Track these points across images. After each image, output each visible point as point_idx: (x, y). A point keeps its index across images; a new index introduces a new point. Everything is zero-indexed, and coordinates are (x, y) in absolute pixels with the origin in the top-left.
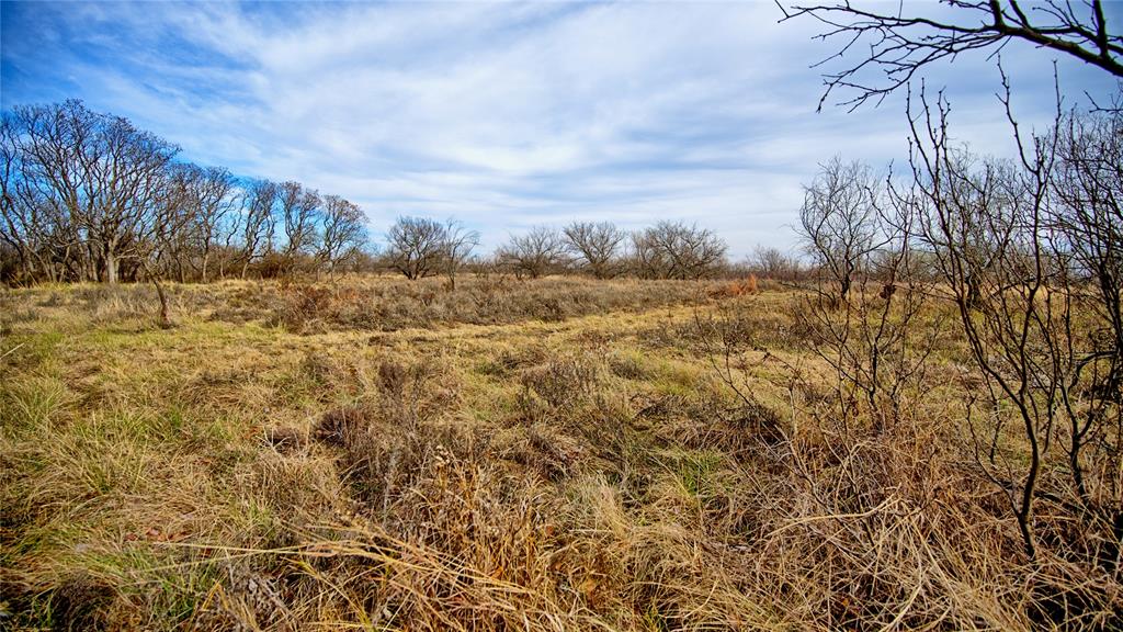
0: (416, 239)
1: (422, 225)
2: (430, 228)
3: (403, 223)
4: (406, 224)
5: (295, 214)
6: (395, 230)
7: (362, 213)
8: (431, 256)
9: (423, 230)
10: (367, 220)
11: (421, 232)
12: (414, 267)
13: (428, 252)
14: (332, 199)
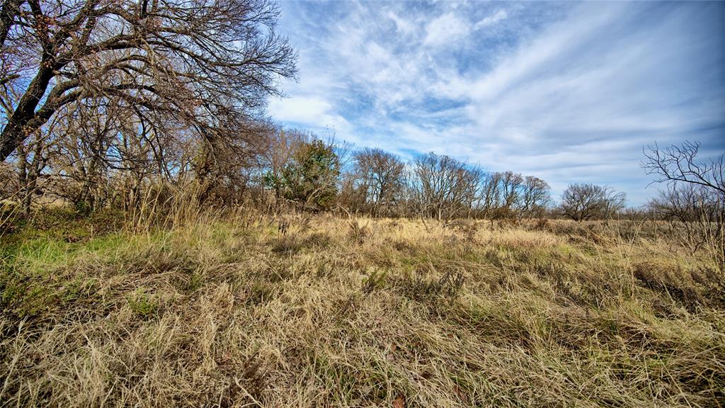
0: (582, 197)
1: (585, 189)
2: (591, 190)
3: (572, 188)
4: (575, 189)
5: (509, 188)
6: (567, 192)
7: (546, 184)
8: (593, 207)
9: (587, 191)
10: (549, 188)
11: (585, 193)
12: (580, 215)
13: (590, 205)
14: (530, 179)
